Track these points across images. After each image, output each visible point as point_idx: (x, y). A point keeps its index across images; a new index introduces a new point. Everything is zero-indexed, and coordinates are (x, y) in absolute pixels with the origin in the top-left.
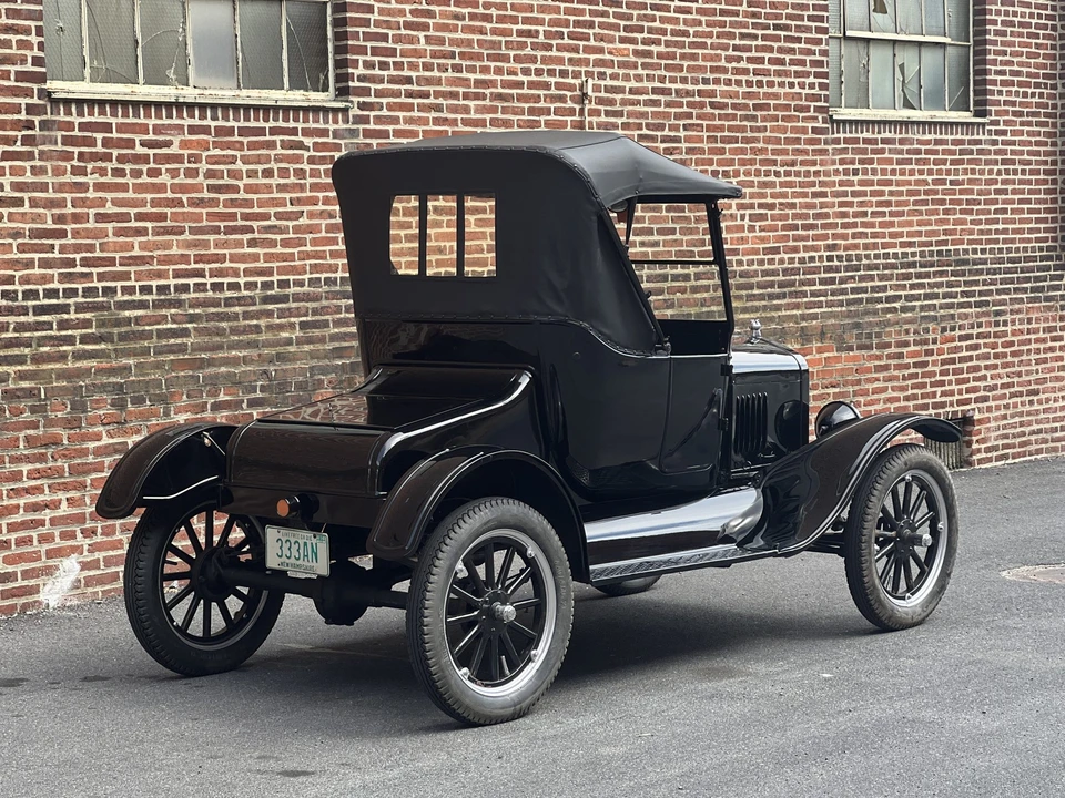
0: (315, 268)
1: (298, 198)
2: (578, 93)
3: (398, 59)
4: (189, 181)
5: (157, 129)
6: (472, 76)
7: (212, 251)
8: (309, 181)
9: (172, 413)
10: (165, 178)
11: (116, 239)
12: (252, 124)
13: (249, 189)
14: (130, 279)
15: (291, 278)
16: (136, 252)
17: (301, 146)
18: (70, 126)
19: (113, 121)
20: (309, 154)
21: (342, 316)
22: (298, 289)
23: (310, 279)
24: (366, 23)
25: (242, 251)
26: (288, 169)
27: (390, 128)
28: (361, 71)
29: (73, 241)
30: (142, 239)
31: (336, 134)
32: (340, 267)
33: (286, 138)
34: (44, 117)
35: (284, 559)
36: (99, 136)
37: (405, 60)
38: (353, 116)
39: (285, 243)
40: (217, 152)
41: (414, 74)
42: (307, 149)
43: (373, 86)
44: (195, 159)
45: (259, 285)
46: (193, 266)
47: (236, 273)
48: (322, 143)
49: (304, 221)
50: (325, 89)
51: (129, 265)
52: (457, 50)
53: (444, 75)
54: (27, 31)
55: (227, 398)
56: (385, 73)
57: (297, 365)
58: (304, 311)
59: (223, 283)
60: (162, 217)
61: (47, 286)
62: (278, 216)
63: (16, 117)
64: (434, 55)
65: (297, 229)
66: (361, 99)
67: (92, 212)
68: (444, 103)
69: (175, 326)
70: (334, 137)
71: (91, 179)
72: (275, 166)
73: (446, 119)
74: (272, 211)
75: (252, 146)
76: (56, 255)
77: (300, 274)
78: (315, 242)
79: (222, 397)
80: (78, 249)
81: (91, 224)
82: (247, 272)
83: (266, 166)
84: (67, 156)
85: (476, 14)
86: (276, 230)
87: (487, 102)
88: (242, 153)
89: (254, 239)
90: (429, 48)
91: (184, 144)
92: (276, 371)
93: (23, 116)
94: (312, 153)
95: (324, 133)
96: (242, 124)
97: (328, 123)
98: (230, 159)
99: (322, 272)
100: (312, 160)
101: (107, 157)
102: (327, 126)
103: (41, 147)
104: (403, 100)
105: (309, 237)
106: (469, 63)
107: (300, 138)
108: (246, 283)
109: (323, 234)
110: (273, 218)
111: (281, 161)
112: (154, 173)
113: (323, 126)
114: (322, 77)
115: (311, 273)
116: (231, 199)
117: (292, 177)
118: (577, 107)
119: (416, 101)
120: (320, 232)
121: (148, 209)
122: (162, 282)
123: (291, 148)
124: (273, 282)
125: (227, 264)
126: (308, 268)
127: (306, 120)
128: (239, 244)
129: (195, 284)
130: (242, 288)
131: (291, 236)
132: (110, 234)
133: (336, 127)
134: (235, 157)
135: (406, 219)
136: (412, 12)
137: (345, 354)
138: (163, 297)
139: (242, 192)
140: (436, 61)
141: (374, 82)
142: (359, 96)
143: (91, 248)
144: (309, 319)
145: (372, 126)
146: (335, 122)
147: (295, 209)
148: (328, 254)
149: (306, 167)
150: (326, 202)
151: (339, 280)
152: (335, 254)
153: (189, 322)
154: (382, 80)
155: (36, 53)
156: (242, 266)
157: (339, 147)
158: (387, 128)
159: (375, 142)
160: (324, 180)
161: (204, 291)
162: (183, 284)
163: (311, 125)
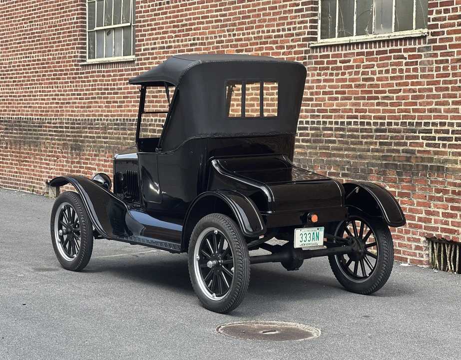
0: (405, 117)
1: (399, 83)
3: (455, 6)
4: (356, 77)
5: (345, 55)
7: (361, 107)
8: (405, 74)
10: (347, 76)
11: (328, 102)
12: (382, 49)
13: (379, 79)
14: (332, 118)
15: (393, 121)
16: (335, 107)
17: (403, 57)
18: (316, 57)
19: (330, 53)
20: (406, 61)
21: (403, 141)
23: (402, 122)
25: (373, 108)
26: (396, 69)
27: (448, 44)
28: (434, 15)
29: (316, 102)
30: (337, 102)
31: (419, 50)
32: (417, 117)
33: (396, 54)
34: (309, 54)
36: (325, 60)
37: (458, 6)
39: (392, 104)
40: (368, 63)
42: (406, 58)
43: (439, 23)
44: (358, 67)
45: (379, 124)
46: (354, 114)
47: (370, 118)
48: (412, 55)
49: (401, 94)
51: (332, 112)
54: (306, 22)
55: (334, 171)
56: (447, 15)
59: (364, 122)
60: (344, 93)
61: (307, 120)
62: (390, 92)
65: (398, 98)
66: (433, 31)
67: (322, 91)
70: (419, 52)
71: (322, 78)
72: (390, 68)
74: (387, 89)
75: (381, 59)
76: (310, 108)
77: (397, 120)
78: (406, 104)
79: (332, 170)
80: (316, 105)
81: (321, 96)
82: (375, 118)
83: (386, 68)
84: (315, 69)
86: (388, 98)
88: (377, 63)
89: (379, 102)
91: (355, 61)
93: (303, 55)
94: (408, 60)
95: (414, 50)
96: (378, 49)
97: (416, 44)
98: (372, 66)
99: (407, 119)
100: (407, 64)
101: (327, 68)
102: (415, 46)
103: (308, 66)
104: (456, 28)
105: (403, 101)
107: (402, 53)
108: (374, 123)
109: (410, 100)
110: (387, 93)
111: (393, 65)
112: (343, 74)
113: (413, 47)
115: (403, 119)
116: (371, 84)
117: (397, 73)
120: (409, 99)
121: (340, 89)
122: (343, 120)
123: (398, 59)
124: (385, 123)
125: (367, 114)
126: (401, 117)
127: (405, 45)
128: (372, 104)
129: (354, 122)
130: (372, 125)
131: (395, 101)
132: (327, 100)
133: (420, 46)
134: (374, 65)
135: (454, 93)
138: (342, 127)
139: (375, 81)
141: (441, 21)
142: (432, 29)
143: (320, 105)
145: (438, 44)
146: (420, 44)
147: (398, 88)
148: (411, 110)
149: (404, 67)
150: (413, 84)
151: (415, 124)
152: (415, 111)
153: (341, 138)
154: (444, 19)
155: (309, 30)
156: (373, 115)
157: (420, 57)
158: (446, 44)
159: (439, 52)
160: (412, 73)
161: (357, 125)
162: (349, 122)
163: (408, 46)
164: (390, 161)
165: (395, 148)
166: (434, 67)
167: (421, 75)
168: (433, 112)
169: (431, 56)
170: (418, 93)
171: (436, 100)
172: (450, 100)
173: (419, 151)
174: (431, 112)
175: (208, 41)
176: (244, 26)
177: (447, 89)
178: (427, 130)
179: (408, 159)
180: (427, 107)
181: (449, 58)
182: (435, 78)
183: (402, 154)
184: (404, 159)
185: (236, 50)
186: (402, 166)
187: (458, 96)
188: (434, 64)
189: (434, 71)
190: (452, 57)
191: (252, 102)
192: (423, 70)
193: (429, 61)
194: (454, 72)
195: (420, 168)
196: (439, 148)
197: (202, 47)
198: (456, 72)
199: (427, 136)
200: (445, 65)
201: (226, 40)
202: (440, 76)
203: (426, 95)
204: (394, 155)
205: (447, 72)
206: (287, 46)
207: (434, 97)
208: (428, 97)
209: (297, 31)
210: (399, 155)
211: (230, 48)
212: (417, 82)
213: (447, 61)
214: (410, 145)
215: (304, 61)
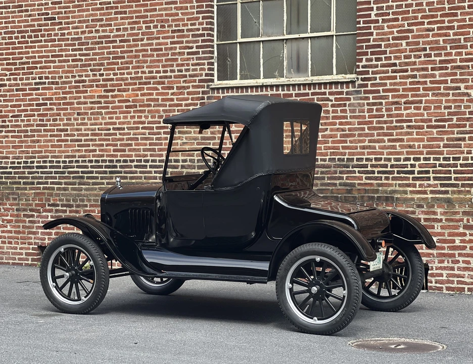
0: (332, 154)
1: (325, 123)
3: (388, 55)
6: (438, 59)
8: (331, 115)
15: (319, 157)
17: (328, 99)
18: (218, 98)
19: (237, 94)
20: (332, 103)
21: (337, 175)
23: (330, 159)
24: (369, 40)
27: (381, 88)
28: (364, 63)
31: (347, 93)
32: (347, 154)
33: (320, 96)
34: (209, 95)
37: (392, 55)
38: (358, 85)
41: (397, 62)
42: (332, 101)
43: (371, 70)
48: (339, 98)
49: (328, 133)
52: (428, 47)
53: (417, 60)
54: (204, 64)
56: (379, 63)
63: (198, 96)
64: (411, 51)
65: (324, 136)
66: (363, 76)
68: (418, 74)
70: (346, 95)
73: (419, 82)
76: (211, 146)
77: (324, 156)
78: (333, 142)
85: (443, 27)
87: (449, 71)
90: (408, 48)
93: (201, 95)
94: (334, 102)
95: (342, 93)
96: (297, 92)
97: (343, 88)
99: (337, 155)
100: (333, 106)
102: (342, 90)
104: (390, 74)
105: (330, 140)
106: (436, 52)
107: (327, 96)
109: (339, 138)
113: (340, 90)
115: (331, 156)
117: (322, 114)
119: (398, 75)
123: (322, 101)
126: (329, 153)
127: (330, 88)
131: (320, 139)
133: (348, 90)
135: (390, 131)
136: (397, 32)
140: (412, 54)
141: (372, 68)
142: (362, 75)
144: (318, 176)
145: (369, 88)
146: (348, 87)
148: (341, 148)
149: (330, 109)
150: (341, 124)
151: (346, 159)
152: (344, 148)
154: (377, 66)
155: (207, 72)
157: (349, 99)
158: (378, 88)
159: (371, 96)
160: (340, 114)
163: (334, 90)
164: (327, 194)
165: (329, 181)
166: (366, 109)
167: (350, 116)
168: (367, 149)
169: (361, 99)
170: (347, 132)
171: (369, 138)
172: (386, 138)
173: (359, 184)
174: (364, 149)
175: (62, 80)
176: (116, 66)
177: (382, 128)
178: (361, 165)
179: (349, 192)
180: (359, 145)
181: (383, 101)
182: (367, 118)
183: (339, 187)
184: (345, 191)
185: (104, 90)
186: (343, 198)
187: (395, 134)
188: (366, 106)
189: (366, 112)
190: (387, 100)
191: (130, 142)
192: (353, 111)
193: (359, 103)
194: (389, 113)
195: (366, 198)
196: (381, 180)
197: (54, 86)
198: (392, 113)
199: (365, 171)
200: (379, 107)
201: (89, 80)
202: (373, 117)
203: (357, 133)
204: (331, 188)
205: (381, 113)
206: (177, 86)
207: (367, 135)
208: (360, 135)
209: (191, 73)
210: (336, 188)
211: (95, 88)
212: (345, 122)
213: (381, 104)
214: (346, 179)
215: (201, 101)
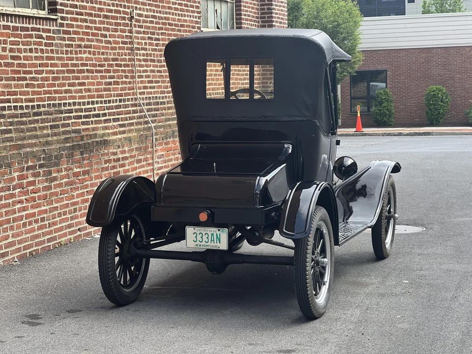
0: (49, 99)
1: (42, 63)
2: (129, 16)
4: (4, 53)
6: (97, 6)
7: (13, 89)
8: (45, 55)
9: (12, 172)
12: (25, 25)
13: (25, 58)
17: (42, 37)
22: (43, 109)
23: (47, 104)
25: (23, 90)
26: (38, 49)
27: (71, 30)
31: (53, 32)
33: (36, 33)
35: (198, 242)
38: (59, 23)
39: (38, 86)
40: (13, 39)
41: (78, 4)
43: (65, 9)
44: (5, 42)
45: (30, 107)
46: (7, 97)
47: (22, 101)
48: (49, 36)
49: (44, 75)
50: (44, 10)
53: (87, 5)
55: (32, 164)
56: (69, 2)
57: (53, 147)
58: (49, 120)
59: (18, 106)
62: (35, 72)
66: (61, 15)
68: (88, 18)
69: (5, 128)
70: (53, 34)
72: (33, 47)
73: (89, 26)
74: (33, 70)
75: (25, 36)
78: (48, 86)
79: (30, 164)
82: (26, 100)
83: (30, 47)
86: (35, 79)
87: (102, 19)
88: (22, 40)
89: (28, 84)
91: (1, 34)
92: (47, 149)
94: (46, 41)
95: (49, 31)
96: (21, 25)
97: (51, 26)
98: (17, 43)
99: (51, 101)
100: (46, 45)
104: (75, 16)
105: (46, 83)
107: (41, 33)
108: (26, 106)
109: (51, 82)
110: (33, 73)
111: (35, 45)
113: (49, 28)
114: (43, 3)
115: (48, 101)
116: (19, 63)
118: (129, 23)
119: (79, 17)
120: (50, 80)
123: (38, 38)
124: (35, 105)
125: (19, 96)
126: (46, 98)
127: (43, 25)
128: (22, 86)
129: (8, 106)
130: (25, 108)
133: (53, 28)
134: (19, 42)
137: (69, 141)
139: (22, 60)
141: (65, 7)
142: (60, 13)
144: (52, 124)
145: (65, 28)
146: (53, 26)
147: (41, 69)
148: (53, 92)
149: (44, 48)
150: (51, 65)
151: (57, 105)
153: (10, 126)
154: (68, 6)
156: (24, 97)
157: (54, 38)
159: (66, 36)
160: (50, 55)
161: (11, 110)
162: (3, 106)
163: (45, 27)
166: (65, 50)
167: (56, 57)
168: (68, 93)
169: (61, 39)
170: (56, 75)
171: (68, 82)
173: (83, 130)
177: (74, 72)
178: (69, 110)
180: (63, 89)
181: (73, 43)
182: (65, 60)
187: (81, 78)
188: (64, 47)
189: (65, 54)
190: (75, 43)
192: (57, 52)
193: (60, 44)
194: (76, 56)
198: (78, 56)
199: (77, 116)
200: (71, 49)
202: (69, 59)
203: (61, 76)
205: (72, 56)
207: (67, 78)
208: (63, 78)
212: (54, 64)
213: (72, 46)
214: (72, 125)
